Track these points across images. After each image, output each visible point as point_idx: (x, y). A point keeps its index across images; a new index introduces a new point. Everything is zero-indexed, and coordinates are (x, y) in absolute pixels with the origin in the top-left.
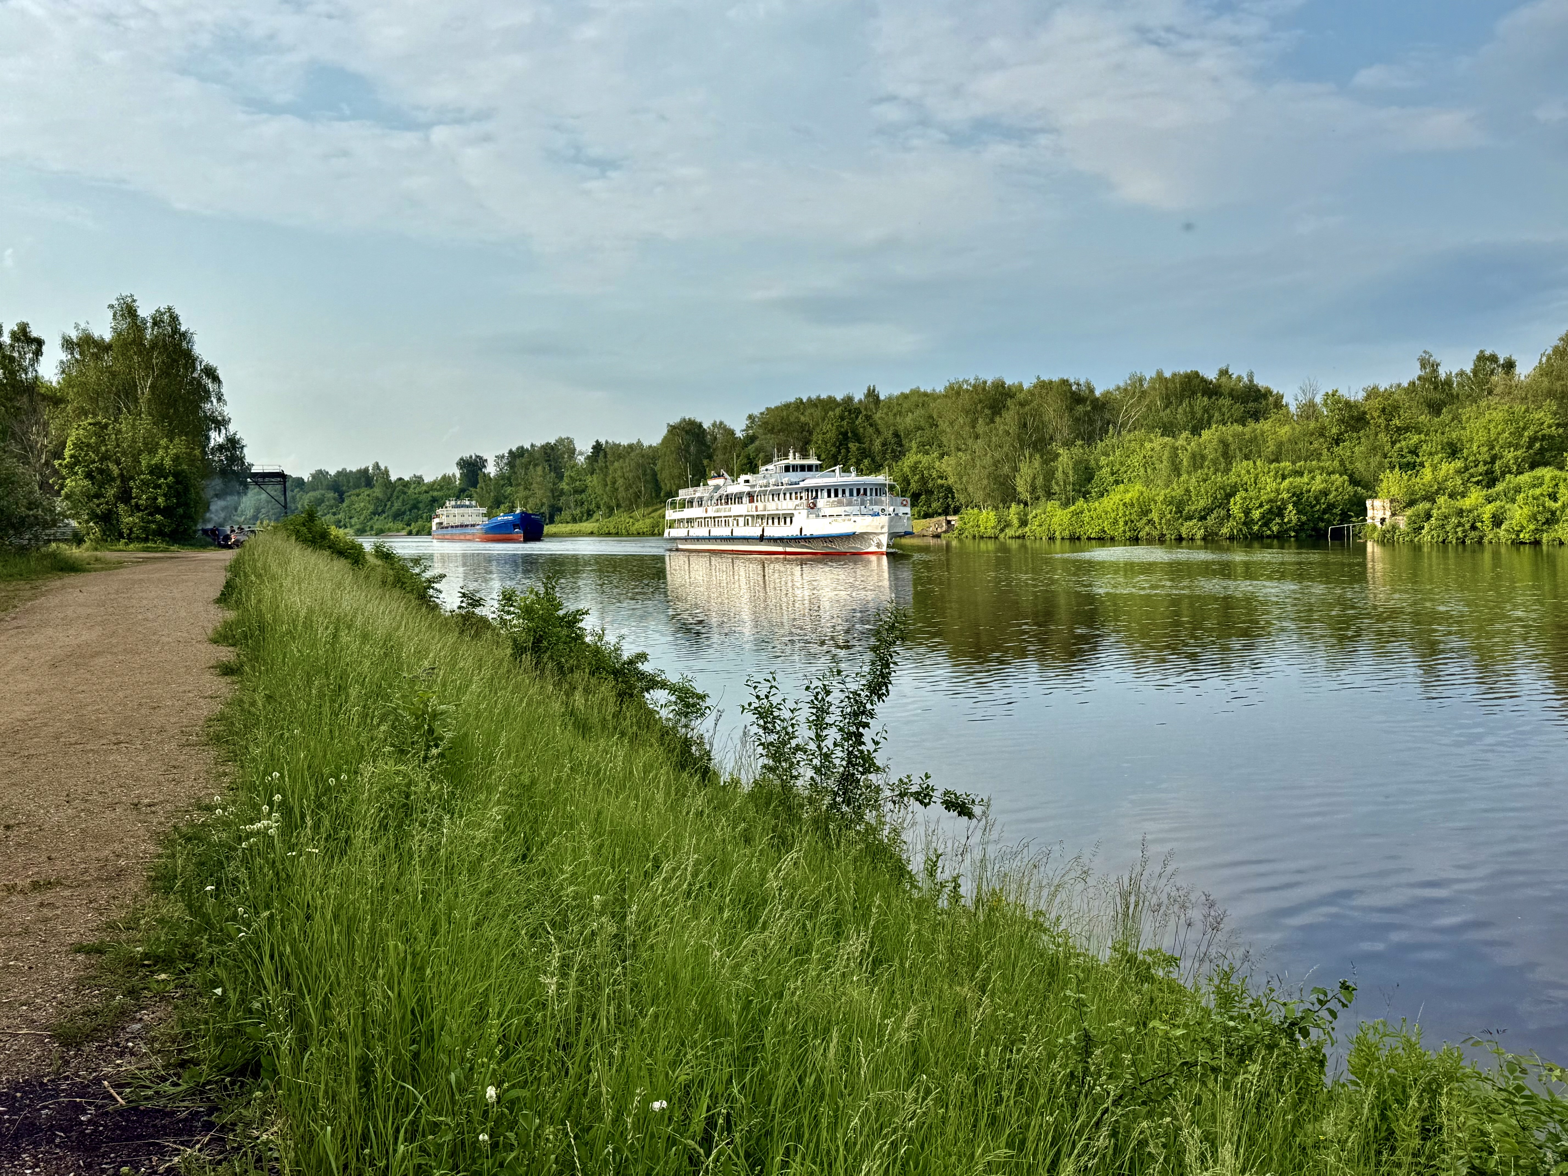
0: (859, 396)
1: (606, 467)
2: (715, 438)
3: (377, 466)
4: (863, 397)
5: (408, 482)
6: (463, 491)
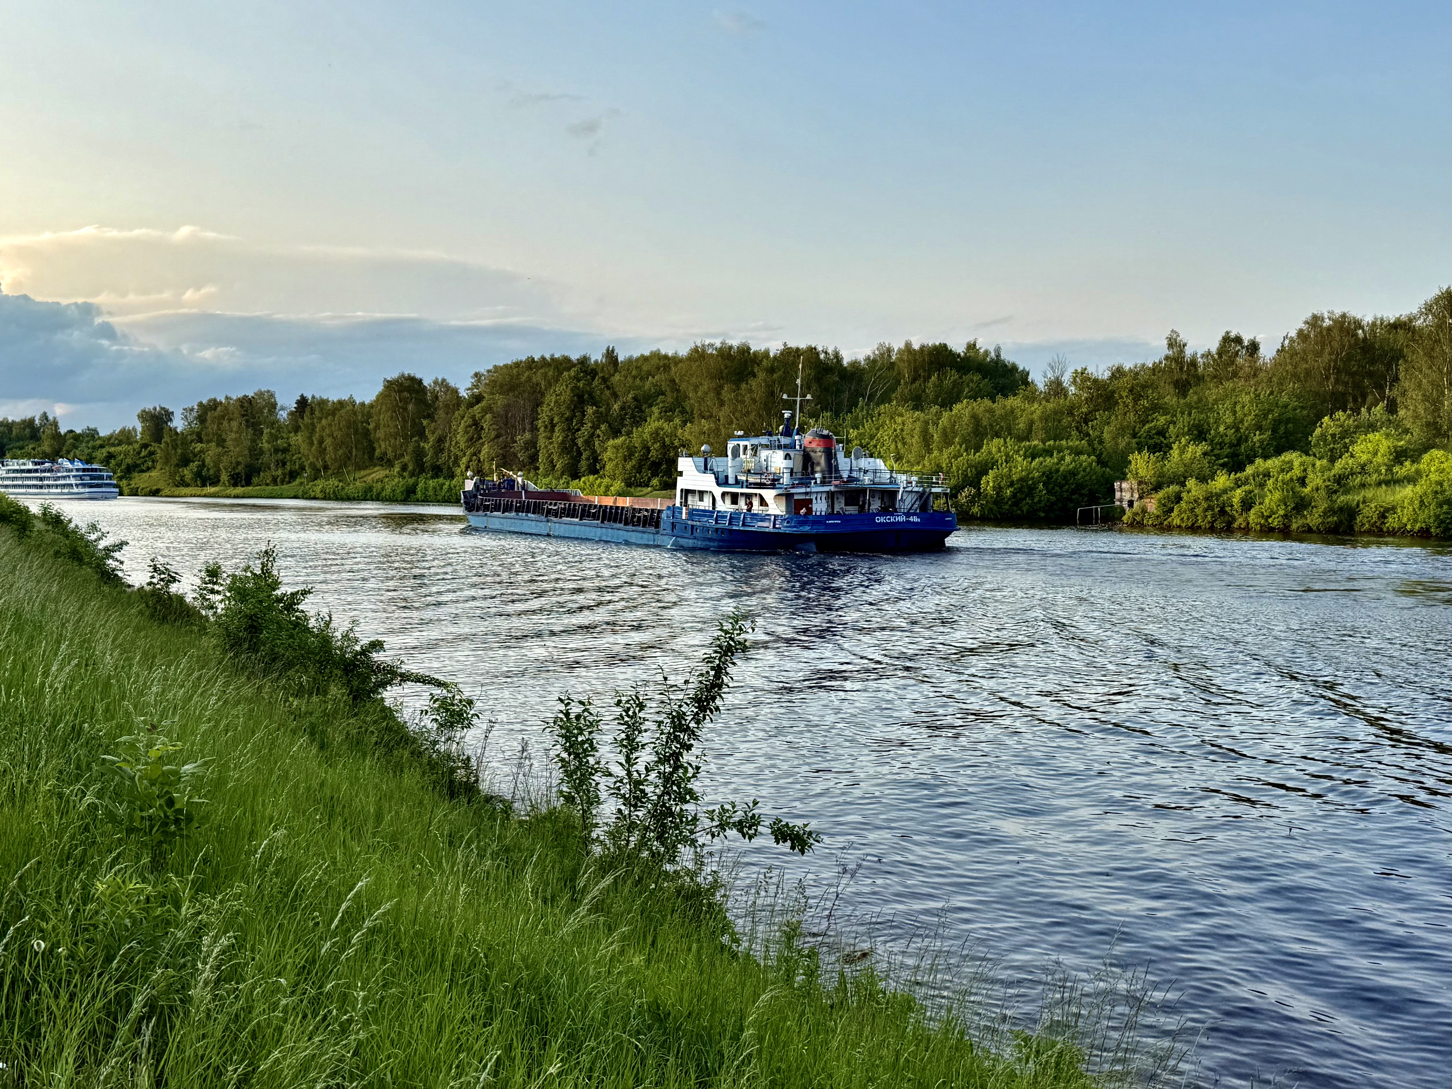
0: (596, 356)
1: (313, 424)
2: (437, 398)
3: (44, 417)
4: (600, 358)
5: (80, 435)
6: (145, 446)
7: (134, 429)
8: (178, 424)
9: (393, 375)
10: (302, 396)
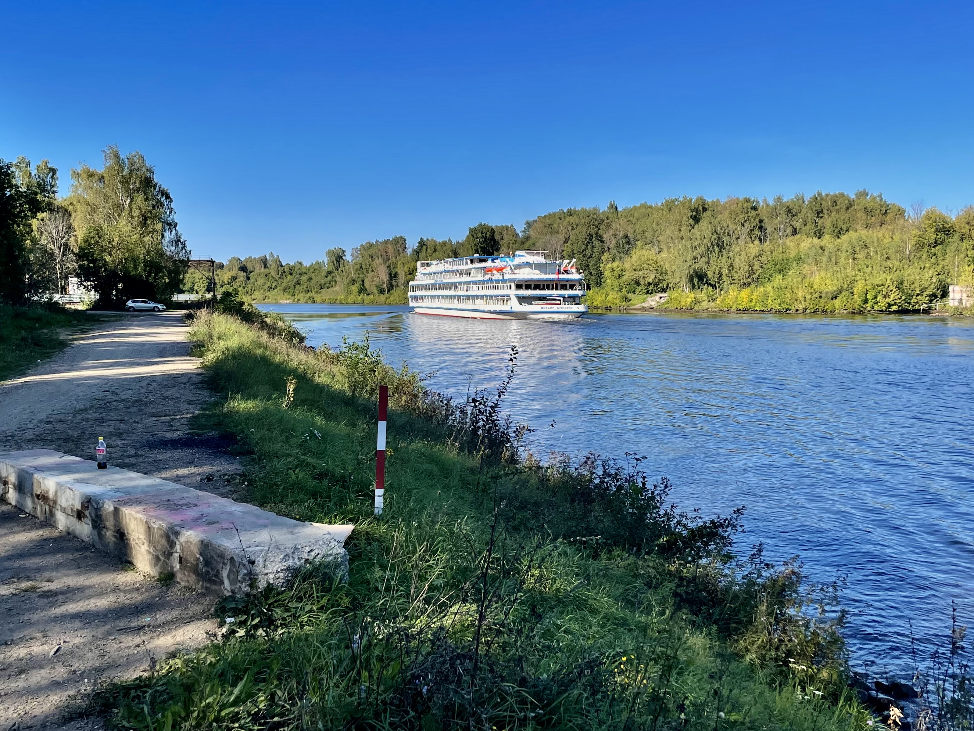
0: (604, 208)
3: (272, 255)
4: (606, 209)
5: (294, 267)
6: (330, 273)
7: (323, 262)
8: (348, 257)
9: (474, 225)
10: (421, 239)
